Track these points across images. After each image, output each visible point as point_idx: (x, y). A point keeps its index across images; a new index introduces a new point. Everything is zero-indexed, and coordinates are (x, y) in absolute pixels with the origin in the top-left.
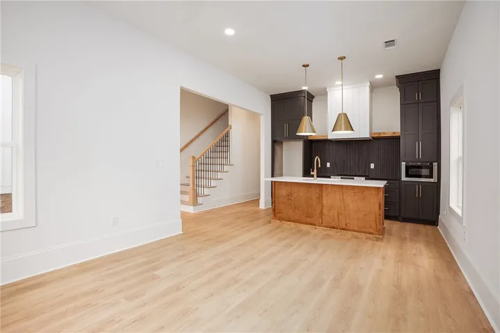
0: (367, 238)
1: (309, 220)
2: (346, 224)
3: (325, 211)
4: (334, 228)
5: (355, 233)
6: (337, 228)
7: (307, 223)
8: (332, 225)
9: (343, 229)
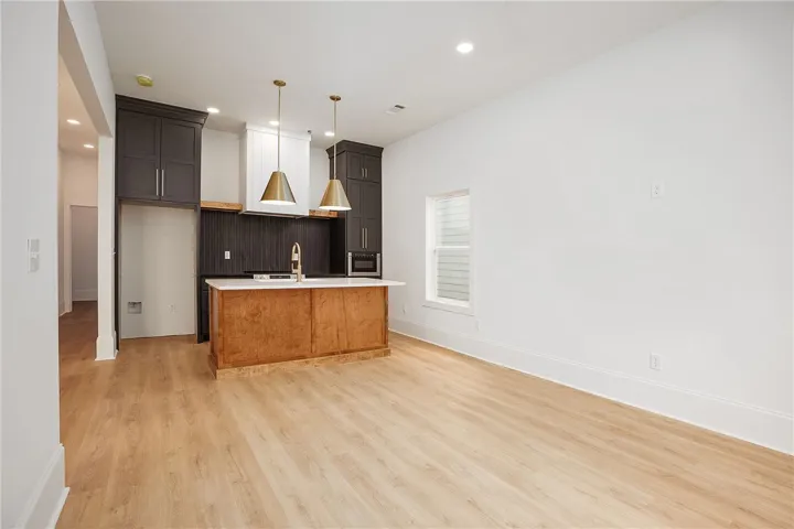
0: (377, 355)
1: (294, 352)
2: (349, 344)
3: (319, 332)
4: (333, 354)
5: (362, 353)
6: (338, 353)
7: (292, 359)
8: (330, 350)
9: (345, 352)
